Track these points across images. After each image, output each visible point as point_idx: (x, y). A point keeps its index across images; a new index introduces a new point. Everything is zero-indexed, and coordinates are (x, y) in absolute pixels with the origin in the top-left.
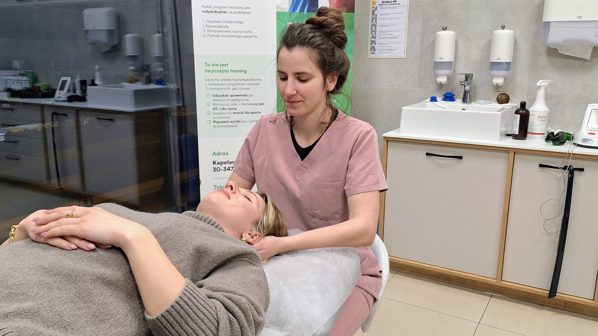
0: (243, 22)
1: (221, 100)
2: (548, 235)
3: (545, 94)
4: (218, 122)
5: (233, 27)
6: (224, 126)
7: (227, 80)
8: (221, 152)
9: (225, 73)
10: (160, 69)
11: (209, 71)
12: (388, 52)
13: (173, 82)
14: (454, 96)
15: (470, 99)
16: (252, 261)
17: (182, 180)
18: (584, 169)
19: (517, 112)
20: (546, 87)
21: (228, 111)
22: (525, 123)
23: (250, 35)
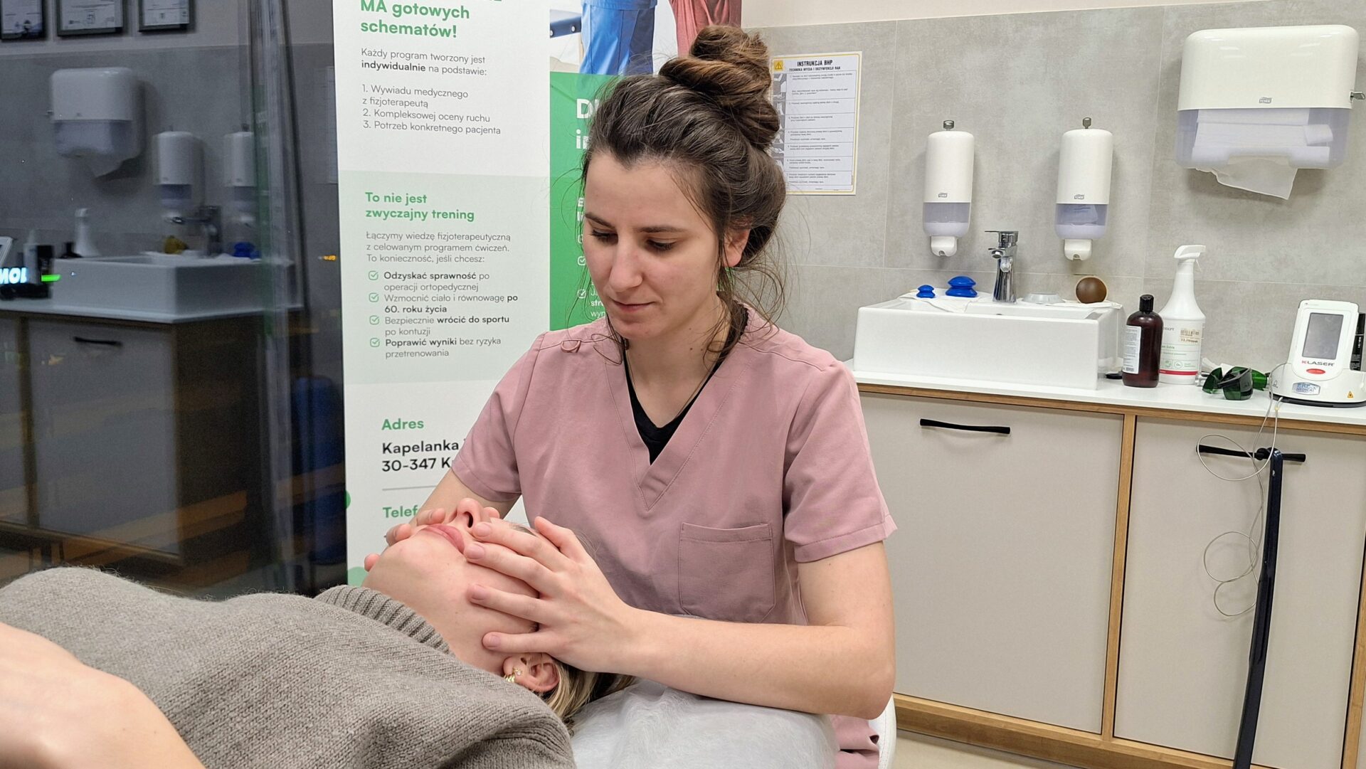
0: (465, 95)
1: (407, 288)
2: (1224, 621)
3: (1194, 281)
4: (398, 344)
5: (438, 106)
6: (413, 354)
7: (424, 236)
8: (405, 421)
9: (417, 220)
10: (245, 219)
11: (377, 214)
12: (813, 180)
13: (279, 253)
14: (974, 284)
15: (1013, 291)
16: (544, 746)
17: (297, 497)
18: (1305, 455)
19: (1133, 321)
20: (1195, 263)
21: (424, 315)
22: (1153, 346)
23: (481, 127)
